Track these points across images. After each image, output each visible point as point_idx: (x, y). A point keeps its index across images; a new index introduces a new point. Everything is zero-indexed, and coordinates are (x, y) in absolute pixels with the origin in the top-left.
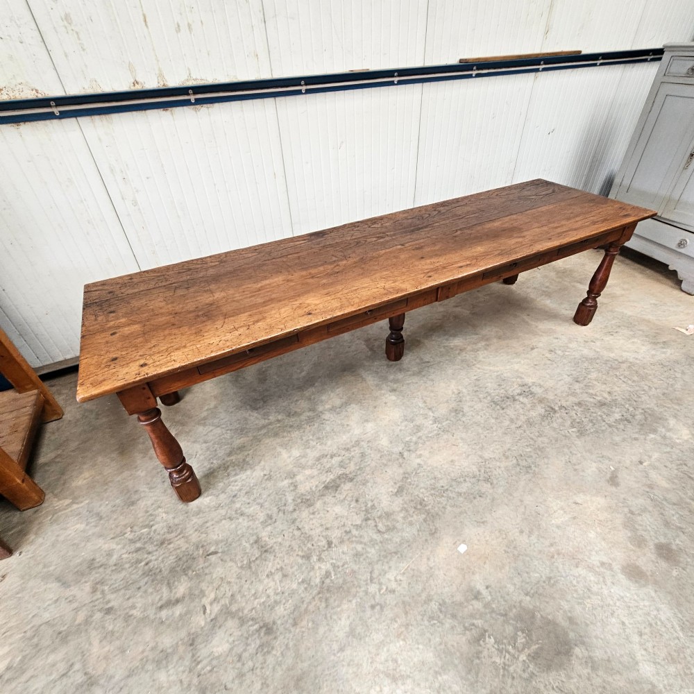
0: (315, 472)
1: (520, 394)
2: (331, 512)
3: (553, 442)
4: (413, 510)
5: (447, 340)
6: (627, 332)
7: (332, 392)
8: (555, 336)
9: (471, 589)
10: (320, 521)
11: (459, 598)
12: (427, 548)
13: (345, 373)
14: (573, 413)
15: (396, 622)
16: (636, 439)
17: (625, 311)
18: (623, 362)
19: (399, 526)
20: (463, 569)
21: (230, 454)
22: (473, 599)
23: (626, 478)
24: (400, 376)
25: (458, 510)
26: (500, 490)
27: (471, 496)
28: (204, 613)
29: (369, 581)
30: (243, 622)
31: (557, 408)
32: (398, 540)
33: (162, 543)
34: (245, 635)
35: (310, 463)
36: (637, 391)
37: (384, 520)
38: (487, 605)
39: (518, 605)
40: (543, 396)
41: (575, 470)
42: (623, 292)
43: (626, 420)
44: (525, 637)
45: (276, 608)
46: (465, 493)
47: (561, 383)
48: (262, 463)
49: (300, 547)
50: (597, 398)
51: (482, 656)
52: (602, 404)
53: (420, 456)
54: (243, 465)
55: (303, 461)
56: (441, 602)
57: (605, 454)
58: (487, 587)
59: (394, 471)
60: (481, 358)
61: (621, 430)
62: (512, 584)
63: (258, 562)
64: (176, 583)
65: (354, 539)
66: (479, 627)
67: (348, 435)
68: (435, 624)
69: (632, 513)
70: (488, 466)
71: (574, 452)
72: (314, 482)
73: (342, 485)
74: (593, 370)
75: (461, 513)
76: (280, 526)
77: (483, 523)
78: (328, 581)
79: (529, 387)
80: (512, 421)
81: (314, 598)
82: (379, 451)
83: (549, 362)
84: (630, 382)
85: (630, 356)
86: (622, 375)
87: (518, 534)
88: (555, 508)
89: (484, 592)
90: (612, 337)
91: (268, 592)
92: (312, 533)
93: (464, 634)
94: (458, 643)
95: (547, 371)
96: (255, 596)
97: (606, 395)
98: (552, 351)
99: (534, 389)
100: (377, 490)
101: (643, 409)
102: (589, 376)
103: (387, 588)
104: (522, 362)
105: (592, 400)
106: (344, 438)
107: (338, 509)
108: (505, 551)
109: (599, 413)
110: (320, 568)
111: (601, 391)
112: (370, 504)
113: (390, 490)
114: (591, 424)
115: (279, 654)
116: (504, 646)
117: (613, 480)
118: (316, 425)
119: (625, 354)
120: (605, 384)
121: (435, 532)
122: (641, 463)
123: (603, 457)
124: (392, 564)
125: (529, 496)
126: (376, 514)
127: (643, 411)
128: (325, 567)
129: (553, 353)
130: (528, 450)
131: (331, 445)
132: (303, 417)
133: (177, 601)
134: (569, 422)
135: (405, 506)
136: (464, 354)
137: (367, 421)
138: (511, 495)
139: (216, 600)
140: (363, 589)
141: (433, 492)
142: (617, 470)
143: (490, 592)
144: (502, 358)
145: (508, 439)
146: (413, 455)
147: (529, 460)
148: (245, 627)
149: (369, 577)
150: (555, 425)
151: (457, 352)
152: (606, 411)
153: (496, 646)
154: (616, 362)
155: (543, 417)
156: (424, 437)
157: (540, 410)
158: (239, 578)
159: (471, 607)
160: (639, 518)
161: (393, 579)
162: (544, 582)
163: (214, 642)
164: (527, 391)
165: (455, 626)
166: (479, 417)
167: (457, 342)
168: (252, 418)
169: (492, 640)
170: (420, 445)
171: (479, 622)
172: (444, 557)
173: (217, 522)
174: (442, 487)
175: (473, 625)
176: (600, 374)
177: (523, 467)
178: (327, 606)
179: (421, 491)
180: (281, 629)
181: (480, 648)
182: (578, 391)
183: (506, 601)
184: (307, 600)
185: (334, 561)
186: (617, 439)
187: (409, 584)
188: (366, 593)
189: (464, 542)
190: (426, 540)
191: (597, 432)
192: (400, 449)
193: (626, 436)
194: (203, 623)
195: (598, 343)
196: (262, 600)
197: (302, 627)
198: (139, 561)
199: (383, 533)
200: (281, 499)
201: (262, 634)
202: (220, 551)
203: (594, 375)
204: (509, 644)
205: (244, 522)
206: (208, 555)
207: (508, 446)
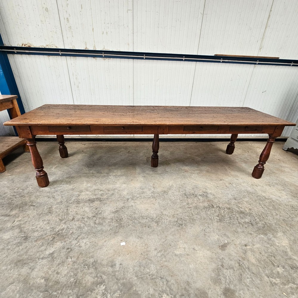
0: (90, 193)
1: (200, 195)
2: (83, 209)
3: (203, 219)
4: (115, 221)
5: (182, 166)
6: (280, 187)
7: (120, 170)
8: (237, 178)
9: (112, 261)
10: (77, 210)
11: (105, 262)
12: (108, 237)
13: (130, 166)
14: (222, 211)
15: (71, 259)
16: (251, 234)
17: (285, 179)
18: (268, 199)
19: (104, 224)
20: (116, 252)
21: (67, 178)
22: (110, 266)
23: (231, 249)
24: (151, 173)
25: (134, 228)
26: (160, 229)
27: (144, 225)
28: (13, 223)
29: (75, 239)
30: (21, 231)
31: (215, 206)
32: (99, 229)
33: (22, 196)
34: (17, 237)
35: (91, 190)
36: (268, 214)
37: (100, 220)
38: (114, 272)
39: (128, 278)
40: (212, 199)
41: (205, 235)
42: (290, 171)
43: (251, 224)
44: (120, 295)
45: (35, 233)
46: (142, 223)
47: (225, 197)
48: (75, 184)
49: (62, 216)
50: (241, 209)
51: (94, 292)
52: (242, 212)
53: (135, 203)
54: (69, 182)
55: (89, 188)
56: (96, 260)
57: (227, 234)
58: (121, 264)
59: (120, 204)
60: (192, 177)
61: (244, 227)
62: (133, 269)
63: (44, 215)
64: (14, 210)
65: (83, 221)
66: (103, 279)
67: (113, 186)
68: (85, 267)
69: (222, 266)
70: (162, 217)
71: (210, 227)
72: (87, 197)
73: (96, 201)
74: (247, 197)
75: (134, 230)
76: (62, 206)
77: (141, 238)
78: (61, 232)
79: (207, 194)
80: (188, 204)
81: (50, 235)
82: (120, 195)
83: (225, 187)
84: (266, 208)
85: (274, 198)
86: (263, 204)
87: (153, 249)
88: (181, 246)
89: (118, 266)
90: (270, 187)
91: (38, 226)
92: (71, 213)
93: (94, 278)
94: (88, 280)
95: (222, 191)
96: (33, 225)
97: (247, 209)
98: (231, 184)
99: (209, 195)
100: (107, 208)
101: (265, 222)
102: (244, 199)
103: (79, 244)
104: (212, 183)
105: (237, 209)
106: (111, 186)
107: (87, 209)
108: (141, 253)
109: (237, 216)
110: (62, 226)
111: (245, 207)
112: (100, 212)
113: (113, 210)
114: (229, 219)
115: (21, 249)
116: (107, 293)
117: (223, 247)
118: (105, 179)
119: (271, 196)
120: (250, 205)
121: (117, 233)
122: (246, 245)
123: (225, 235)
124: (89, 237)
125: (172, 236)
126: (99, 216)
127: (264, 223)
128: (64, 226)
129: (230, 185)
130: (186, 218)
131: (104, 187)
132: (102, 175)
133: (9, 216)
134: (217, 214)
135: (113, 218)
136: (185, 173)
137: (125, 183)
138: (163, 232)
139: (20, 221)
140: (70, 240)
141: (129, 217)
142: (228, 243)
143: (120, 267)
144: (203, 179)
145: (180, 210)
146: (133, 201)
147: (184, 222)
148: (20, 234)
149: (76, 237)
150: (209, 213)
151: (183, 172)
152: (242, 216)
153: (103, 291)
154: (264, 198)
155: (205, 208)
156: (142, 197)
157: (206, 204)
158: (34, 217)
159: (107, 269)
160: (225, 271)
161: (85, 242)
162: (149, 275)
163: (6, 234)
164: (205, 195)
165: (93, 273)
166: (173, 197)
167: (186, 168)
168: (85, 170)
169: (104, 288)
170: (139, 199)
171: (104, 277)
172: (112, 244)
173: (44, 197)
174: (135, 217)
175: (101, 277)
176: (251, 200)
177: (179, 223)
178: (52, 240)
179: (125, 215)
180: (30, 240)
181: (96, 288)
182: (232, 203)
183: (124, 274)
184: (47, 235)
185: (69, 226)
186: (239, 230)
187: (90, 247)
188: (70, 242)
189: (126, 242)
190: (111, 234)
191: (230, 223)
192: (129, 197)
193: (245, 231)
194: (9, 226)
195: (259, 188)
196: (33, 228)
197: (37, 243)
198: (10, 199)
199: (96, 224)
200: (70, 198)
201: (23, 239)
202: (36, 206)
203: (246, 199)
204: (110, 293)
205: (52, 200)
206: (31, 206)
207: (178, 213)
